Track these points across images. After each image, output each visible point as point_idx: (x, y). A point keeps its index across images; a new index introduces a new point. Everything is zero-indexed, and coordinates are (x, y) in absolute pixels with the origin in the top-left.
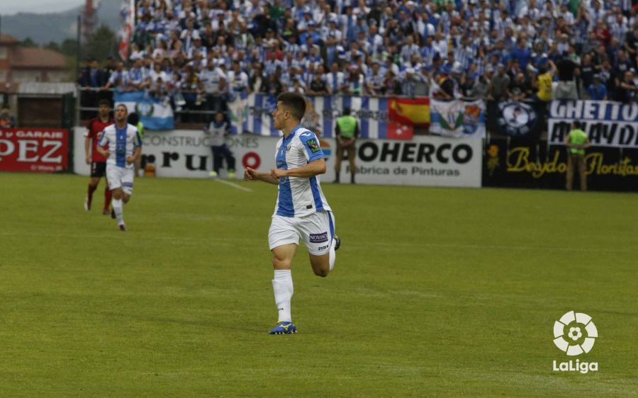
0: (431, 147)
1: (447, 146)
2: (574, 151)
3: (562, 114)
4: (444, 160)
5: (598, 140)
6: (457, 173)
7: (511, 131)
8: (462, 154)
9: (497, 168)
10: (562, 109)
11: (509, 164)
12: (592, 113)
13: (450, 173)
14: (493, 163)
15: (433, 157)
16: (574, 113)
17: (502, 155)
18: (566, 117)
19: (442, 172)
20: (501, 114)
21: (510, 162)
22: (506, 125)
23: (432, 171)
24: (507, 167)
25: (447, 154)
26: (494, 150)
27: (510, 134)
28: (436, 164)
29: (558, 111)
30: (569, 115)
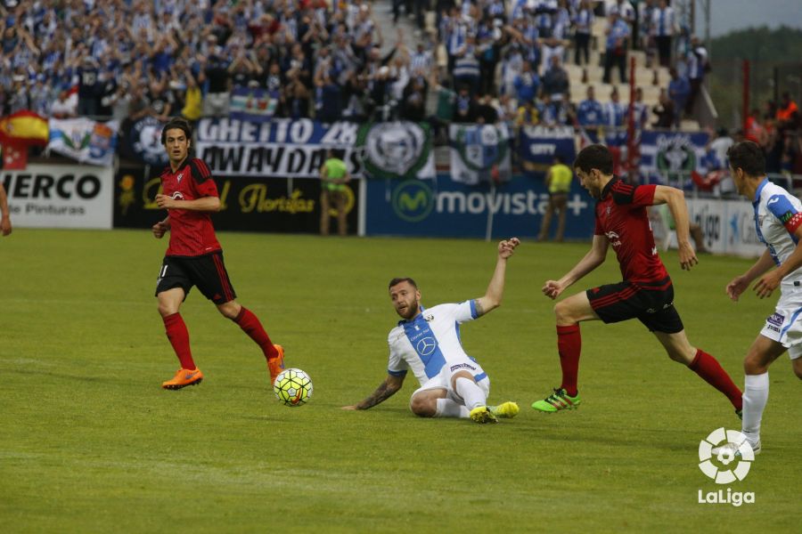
0: (50, 180)
1: (69, 178)
2: (332, 187)
3: (213, 136)
4: (65, 195)
5: (259, 168)
6: (82, 211)
7: (150, 159)
8: (88, 187)
9: (131, 205)
10: (214, 129)
11: (147, 200)
12: (252, 134)
13: (74, 211)
14: (127, 198)
15: (53, 191)
16: (229, 135)
17: (138, 187)
18: (218, 140)
19: (63, 210)
20: (137, 137)
21: (149, 197)
22: (144, 152)
23: (51, 209)
24: (144, 203)
25: (70, 187)
26: (128, 182)
27: (149, 162)
28: (55, 200)
29: (209, 131)
30: (223, 136)
